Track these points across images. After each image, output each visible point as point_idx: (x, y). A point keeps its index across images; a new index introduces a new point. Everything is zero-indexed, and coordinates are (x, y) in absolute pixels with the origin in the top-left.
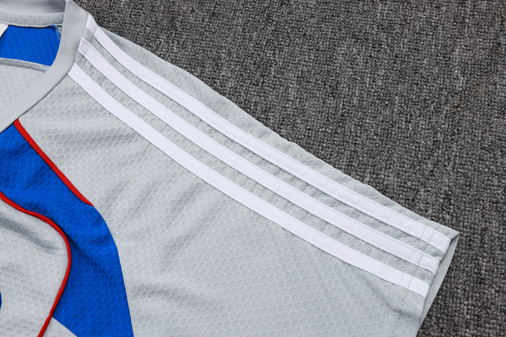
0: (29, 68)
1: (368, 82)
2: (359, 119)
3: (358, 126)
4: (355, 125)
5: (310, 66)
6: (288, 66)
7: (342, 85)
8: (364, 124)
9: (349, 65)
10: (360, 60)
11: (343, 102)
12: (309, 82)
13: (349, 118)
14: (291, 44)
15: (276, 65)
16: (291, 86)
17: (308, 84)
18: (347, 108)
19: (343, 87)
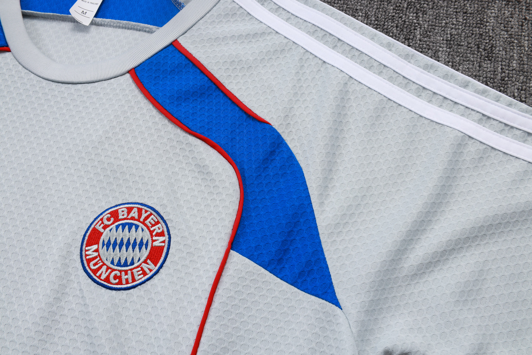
0: (140, 30)
1: (526, 45)
2: (521, 83)
3: (522, 90)
4: (518, 89)
5: (459, 29)
6: (434, 29)
7: (498, 49)
8: (528, 88)
9: (502, 28)
10: (514, 22)
11: (502, 65)
12: (459, 45)
13: (511, 82)
14: (435, 7)
15: (420, 28)
16: (441, 49)
17: (459, 47)
18: (507, 71)
19: (499, 51)
